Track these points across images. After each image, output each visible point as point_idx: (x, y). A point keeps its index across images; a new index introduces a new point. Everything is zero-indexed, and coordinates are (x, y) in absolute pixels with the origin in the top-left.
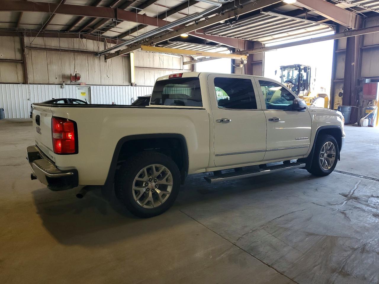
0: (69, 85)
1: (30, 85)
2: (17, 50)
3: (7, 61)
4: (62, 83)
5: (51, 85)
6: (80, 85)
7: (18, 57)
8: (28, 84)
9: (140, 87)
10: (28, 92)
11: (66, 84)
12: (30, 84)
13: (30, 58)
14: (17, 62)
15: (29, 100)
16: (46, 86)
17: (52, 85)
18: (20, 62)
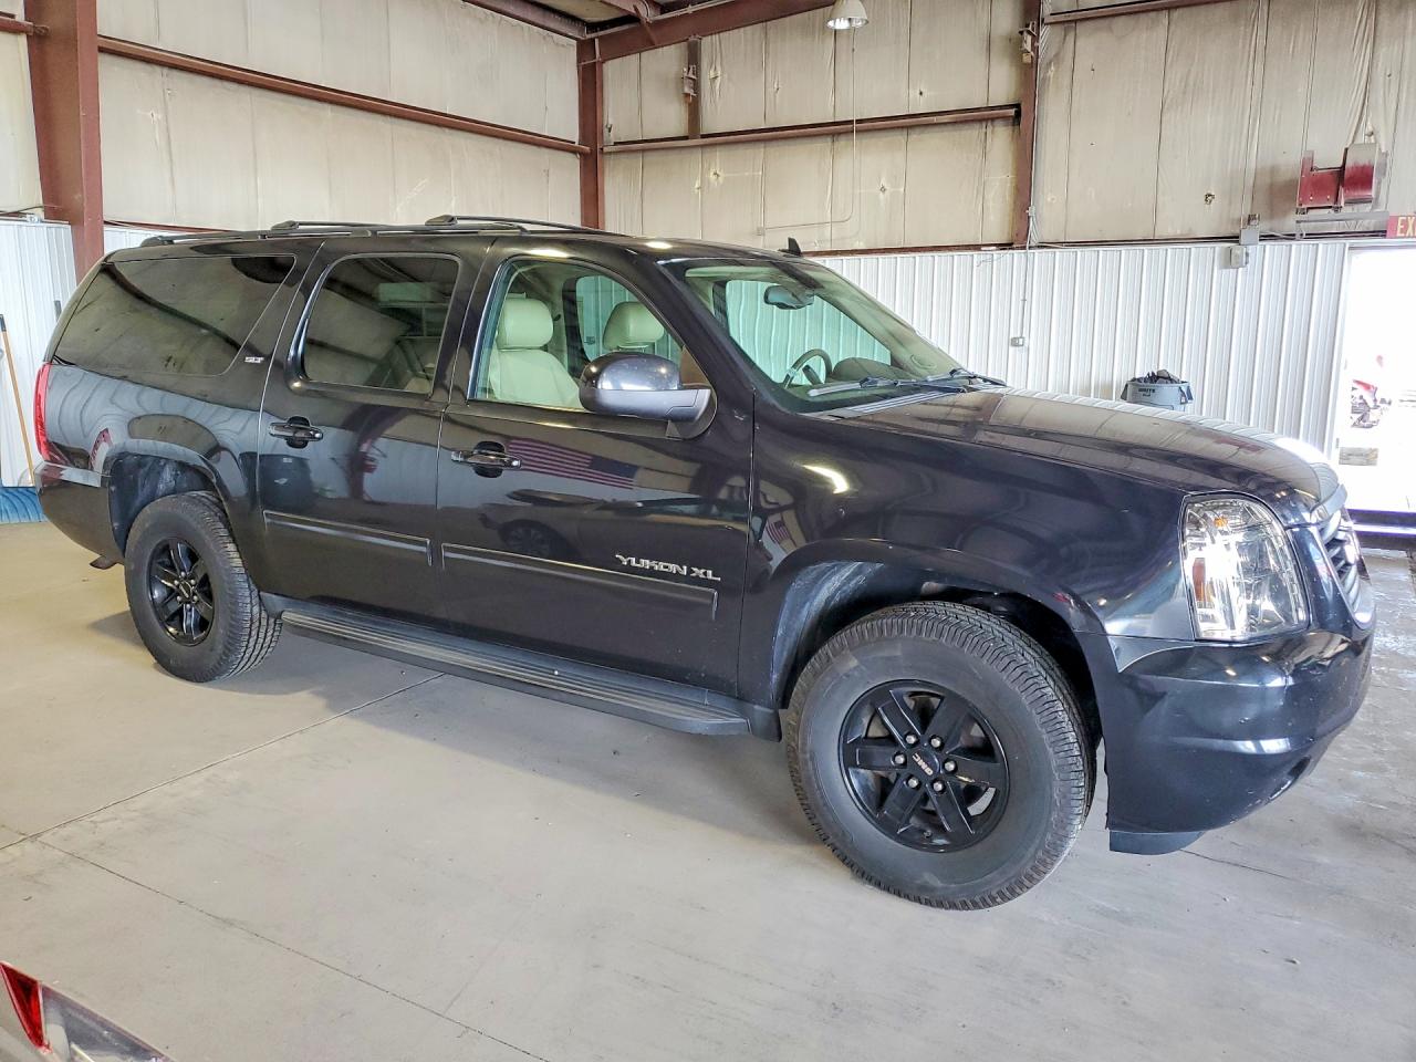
0: (1289, 237)
1: (1039, 253)
2: (997, 46)
3: (935, 119)
5: (1163, 248)
7: (1001, 86)
8: (1028, 247)
11: (1265, 237)
13: (1067, 81)
14: (993, 119)
15: (1014, 342)
18: (1004, 118)
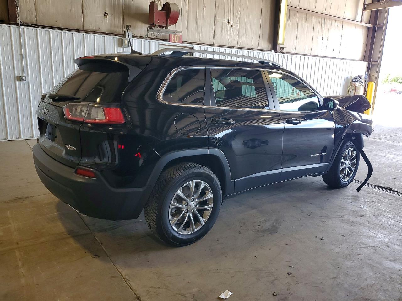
0: (142, 38)
1: (25, 28)
4: (121, 31)
5: (92, 35)
6: (168, 41)
8: (18, 24)
9: (290, 56)
10: (19, 53)
11: (135, 37)
12: (24, 25)
15: (20, 79)
16: (77, 36)
17: (96, 35)
